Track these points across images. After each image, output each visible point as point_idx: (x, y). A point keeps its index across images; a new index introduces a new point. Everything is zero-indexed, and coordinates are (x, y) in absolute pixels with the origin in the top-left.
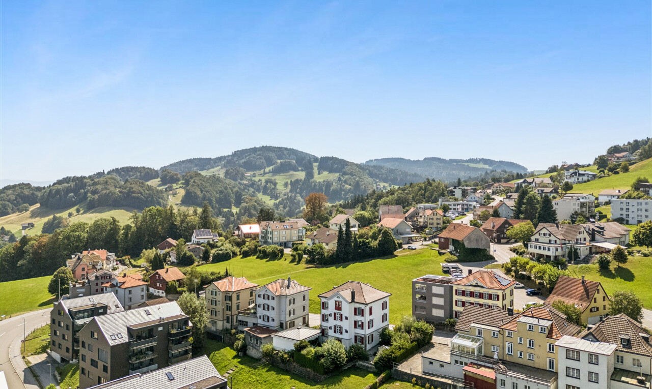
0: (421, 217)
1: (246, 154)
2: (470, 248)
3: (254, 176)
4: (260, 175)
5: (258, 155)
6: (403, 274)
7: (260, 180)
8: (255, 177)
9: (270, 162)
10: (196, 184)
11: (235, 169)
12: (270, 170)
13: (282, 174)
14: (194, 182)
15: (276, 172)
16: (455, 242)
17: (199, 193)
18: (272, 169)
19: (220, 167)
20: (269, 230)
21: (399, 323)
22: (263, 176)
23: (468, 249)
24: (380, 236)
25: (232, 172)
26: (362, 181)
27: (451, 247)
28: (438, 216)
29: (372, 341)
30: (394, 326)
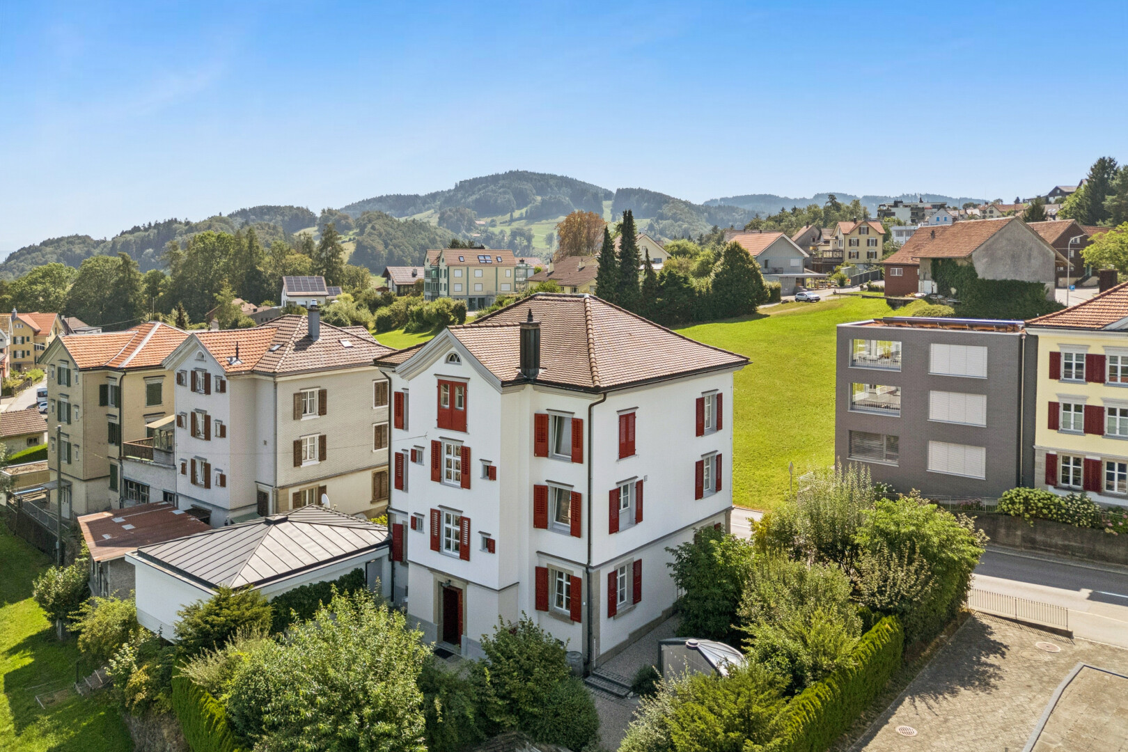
0: (827, 242)
1: (480, 187)
2: (993, 281)
3: (493, 224)
4: (504, 223)
5: (500, 188)
6: (784, 351)
7: (502, 232)
8: (494, 226)
9: (522, 200)
10: (375, 232)
11: (457, 211)
12: (522, 214)
13: (544, 221)
14: (373, 228)
15: (533, 217)
16: (942, 269)
17: (380, 248)
18: (527, 212)
19: (432, 211)
20: (443, 266)
21: (778, 507)
22: (509, 225)
23: (986, 283)
24: (718, 263)
25: (450, 217)
26: (694, 230)
27: (928, 286)
28: (872, 236)
29: (637, 597)
30: (758, 517)
